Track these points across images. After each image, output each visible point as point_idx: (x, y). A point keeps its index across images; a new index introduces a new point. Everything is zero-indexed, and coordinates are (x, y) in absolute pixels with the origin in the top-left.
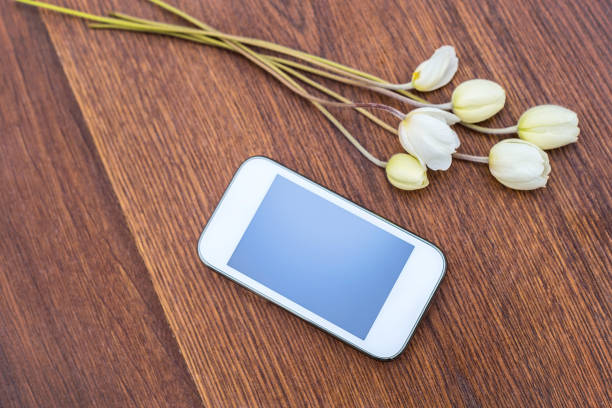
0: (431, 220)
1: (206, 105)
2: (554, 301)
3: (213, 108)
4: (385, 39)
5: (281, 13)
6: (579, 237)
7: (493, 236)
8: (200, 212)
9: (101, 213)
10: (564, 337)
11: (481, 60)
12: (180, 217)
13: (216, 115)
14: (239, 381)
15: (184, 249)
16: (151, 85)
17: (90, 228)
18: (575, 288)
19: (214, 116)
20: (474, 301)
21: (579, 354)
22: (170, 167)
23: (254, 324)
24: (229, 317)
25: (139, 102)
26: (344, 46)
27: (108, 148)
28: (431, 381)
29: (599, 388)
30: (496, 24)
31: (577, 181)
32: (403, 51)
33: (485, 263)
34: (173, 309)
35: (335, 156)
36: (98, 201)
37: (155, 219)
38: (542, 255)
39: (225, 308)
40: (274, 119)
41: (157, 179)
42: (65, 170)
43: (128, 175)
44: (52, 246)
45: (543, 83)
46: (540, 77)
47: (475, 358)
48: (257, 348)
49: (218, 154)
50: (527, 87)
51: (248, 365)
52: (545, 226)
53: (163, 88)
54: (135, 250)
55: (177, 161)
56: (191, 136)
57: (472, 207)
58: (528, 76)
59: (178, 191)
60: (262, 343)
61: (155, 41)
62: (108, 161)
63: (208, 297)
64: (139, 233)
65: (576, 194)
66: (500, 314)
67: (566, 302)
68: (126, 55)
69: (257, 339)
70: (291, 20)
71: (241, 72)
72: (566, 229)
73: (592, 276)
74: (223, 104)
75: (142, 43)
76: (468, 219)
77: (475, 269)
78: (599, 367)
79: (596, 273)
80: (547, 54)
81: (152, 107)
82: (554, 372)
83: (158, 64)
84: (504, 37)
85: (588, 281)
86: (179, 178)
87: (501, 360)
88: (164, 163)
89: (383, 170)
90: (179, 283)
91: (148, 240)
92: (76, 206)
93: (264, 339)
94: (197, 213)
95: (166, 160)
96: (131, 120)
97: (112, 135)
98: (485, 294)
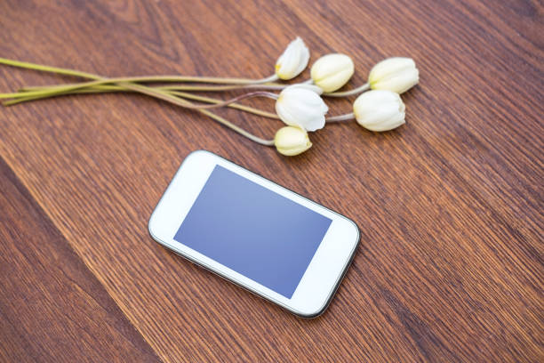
0: (322, 175)
1: (116, 139)
2: (440, 209)
3: (122, 138)
4: (246, 51)
5: (158, 53)
6: (444, 154)
7: (376, 174)
8: (132, 223)
9: (50, 247)
10: (458, 235)
11: (326, 46)
12: (117, 232)
13: (126, 144)
14: (201, 350)
15: (126, 256)
16: (66, 135)
17: (43, 261)
18: (454, 195)
19: (124, 145)
20: (376, 228)
21: (473, 244)
22: (98, 195)
23: (201, 300)
24: (178, 301)
25: (60, 152)
26: (215, 64)
27: (43, 195)
28: (361, 302)
29: (499, 267)
30: (330, 16)
31: (428, 113)
32: (263, 56)
33: (376, 196)
34: (130, 308)
35: (231, 148)
36: (44, 238)
37: (95, 239)
38: (419, 177)
39: (174, 294)
40: (174, 134)
41: (90, 207)
42: (11, 221)
43: (64, 211)
44: (14, 284)
45: (379, 48)
46: (375, 45)
47: (391, 273)
48: (209, 318)
49: (136, 173)
50: (368, 54)
51: (205, 335)
52: (415, 154)
53: (77, 136)
54: (85, 269)
55: (103, 188)
56: (109, 166)
57: (352, 156)
58: (366, 47)
59: (109, 211)
60: (212, 313)
61: (61, 101)
62: (45, 204)
63: (157, 289)
64: (85, 254)
65: (431, 123)
66: (401, 232)
67: (450, 208)
68: (41, 119)
69: (206, 310)
70: (167, 56)
71: (138, 106)
72: (432, 152)
73: (464, 181)
74: (129, 134)
75: (51, 107)
76: (352, 166)
77: (368, 203)
78: (493, 250)
79: (467, 178)
80: (376, 26)
81: (72, 153)
82: (459, 265)
83: (69, 119)
84: (339, 23)
85: (462, 185)
86: (108, 202)
87: (412, 268)
88: (93, 193)
89: (273, 147)
90: (129, 284)
91: (94, 257)
92: (27, 247)
93: (213, 309)
94: (130, 225)
95: (93, 190)
96: (56, 167)
97: (44, 183)
98: (384, 219)
